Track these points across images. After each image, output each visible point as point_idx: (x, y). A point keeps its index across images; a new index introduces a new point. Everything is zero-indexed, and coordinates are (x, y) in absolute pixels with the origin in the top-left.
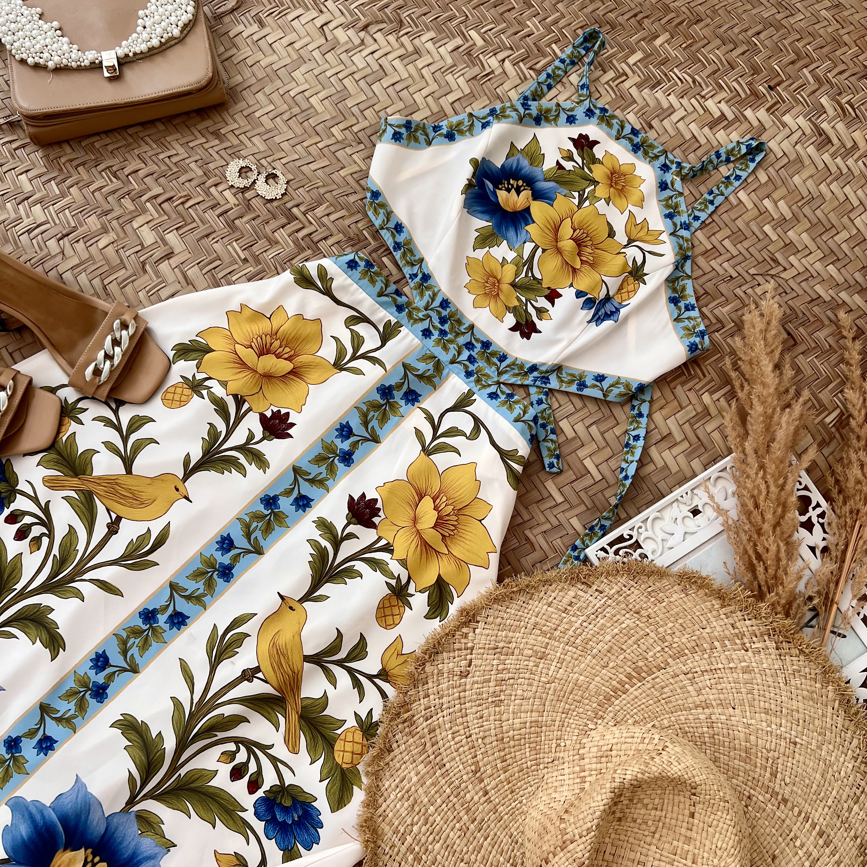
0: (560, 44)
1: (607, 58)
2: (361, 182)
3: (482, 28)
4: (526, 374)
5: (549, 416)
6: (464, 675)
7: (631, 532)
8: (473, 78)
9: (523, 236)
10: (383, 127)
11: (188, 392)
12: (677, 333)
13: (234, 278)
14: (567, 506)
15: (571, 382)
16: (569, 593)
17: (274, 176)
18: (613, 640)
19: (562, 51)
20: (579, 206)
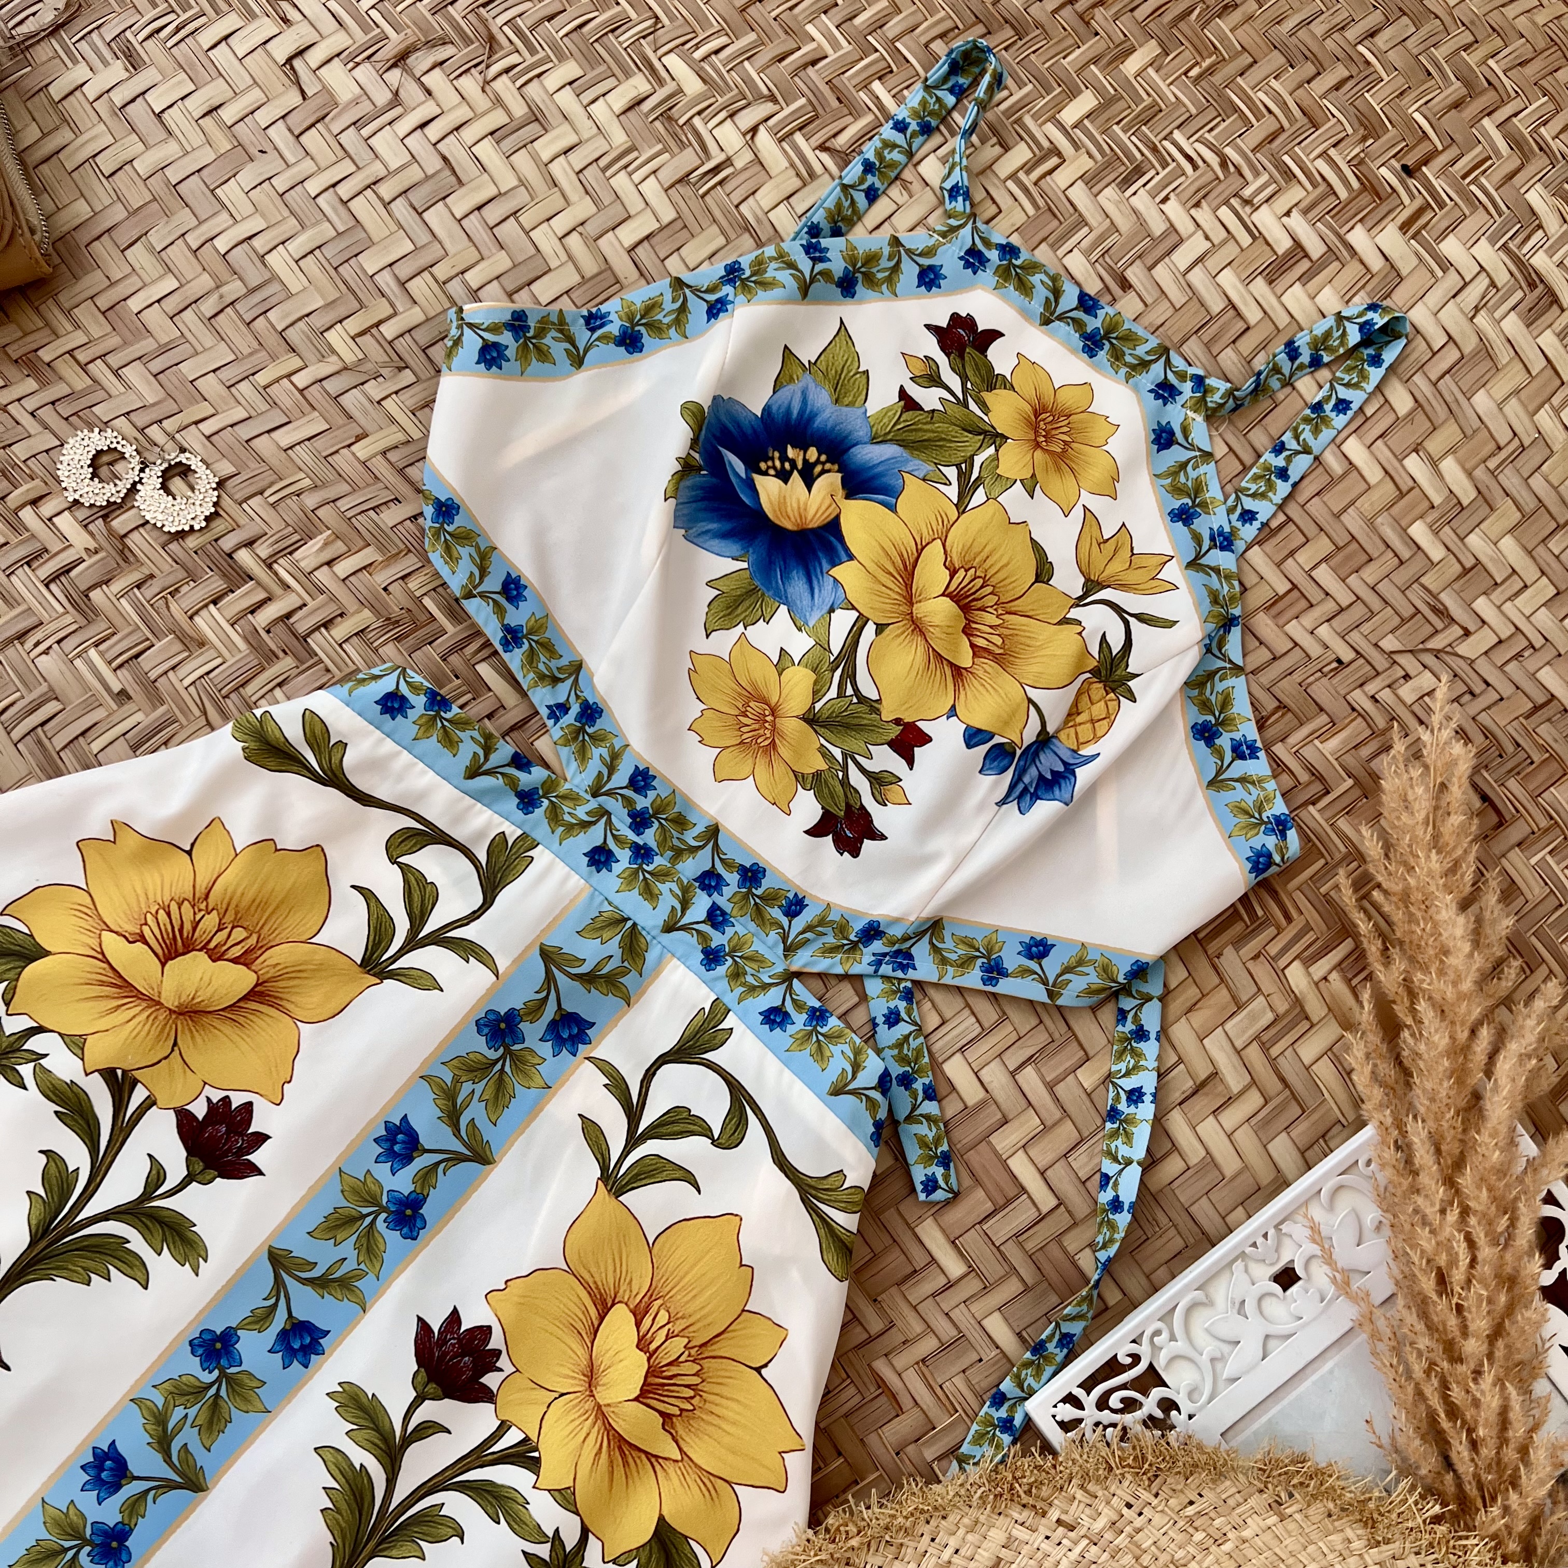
0: (892, 80)
1: (1008, 113)
2: (409, 470)
3: (697, 47)
4: (854, 947)
5: (919, 1052)
7: (1134, 1348)
8: (680, 181)
9: (825, 594)
10: (454, 332)
12: (1219, 821)
13: (96, 747)
15: (965, 963)
17: (184, 471)
19: (898, 98)
20: (961, 506)
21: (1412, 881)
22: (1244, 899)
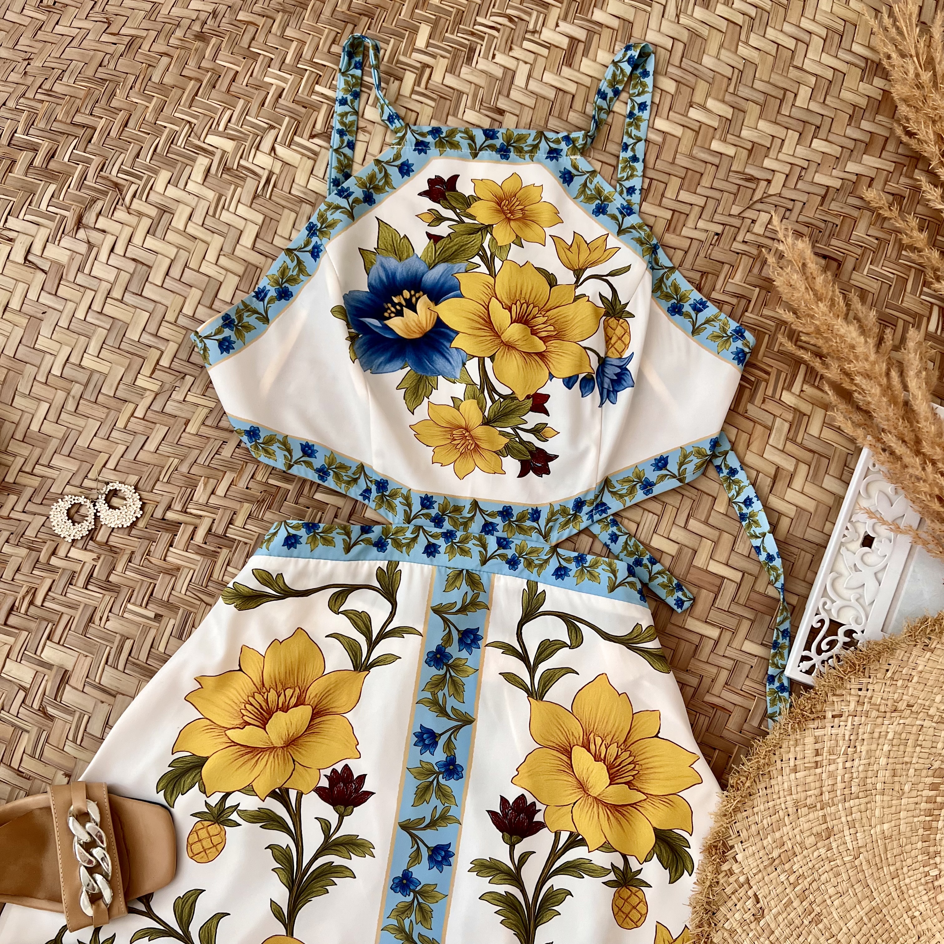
0: (323, 80)
1: (390, 60)
2: (221, 424)
3: (218, 124)
4: (575, 516)
5: (636, 546)
6: (759, 915)
7: (818, 617)
8: (254, 198)
9: (456, 358)
10: (200, 345)
11: (214, 829)
12: (709, 349)
13: (161, 649)
14: (727, 635)
15: (632, 491)
16: (807, 740)
17: (114, 493)
18: (891, 761)
19: (332, 87)
20: (492, 273)
21: (817, 322)
22: (743, 378)
